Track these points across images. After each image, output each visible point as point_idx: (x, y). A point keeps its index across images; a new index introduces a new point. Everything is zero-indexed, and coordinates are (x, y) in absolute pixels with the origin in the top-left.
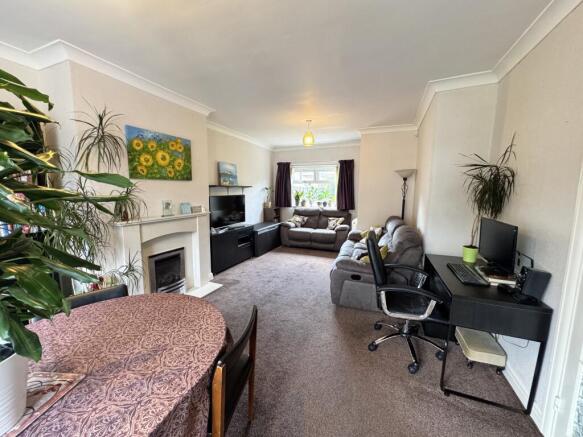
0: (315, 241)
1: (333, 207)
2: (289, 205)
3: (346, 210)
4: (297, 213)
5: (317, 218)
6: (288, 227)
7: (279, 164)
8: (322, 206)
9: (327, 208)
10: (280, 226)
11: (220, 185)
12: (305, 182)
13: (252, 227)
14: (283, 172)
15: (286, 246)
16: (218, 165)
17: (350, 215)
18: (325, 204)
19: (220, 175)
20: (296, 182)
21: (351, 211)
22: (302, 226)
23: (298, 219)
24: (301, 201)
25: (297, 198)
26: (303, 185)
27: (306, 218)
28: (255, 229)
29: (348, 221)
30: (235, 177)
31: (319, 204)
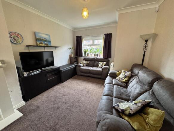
0: (92, 74)
1: (101, 57)
2: (82, 56)
3: (107, 58)
4: (85, 59)
5: (93, 62)
6: (80, 66)
7: (77, 37)
8: (96, 56)
9: (98, 57)
10: (76, 66)
11: (37, 46)
12: (89, 45)
13: (59, 68)
14: (79, 40)
15: (79, 75)
16: (35, 33)
17: (109, 60)
18: (97, 55)
19: (37, 40)
20: (85, 45)
21: (109, 59)
22: (87, 66)
23: (85, 62)
24: (87, 54)
25: (85, 52)
26: (88, 47)
27: (88, 62)
28: (61, 69)
29: (108, 64)
30: (50, 42)
31: (95, 55)
